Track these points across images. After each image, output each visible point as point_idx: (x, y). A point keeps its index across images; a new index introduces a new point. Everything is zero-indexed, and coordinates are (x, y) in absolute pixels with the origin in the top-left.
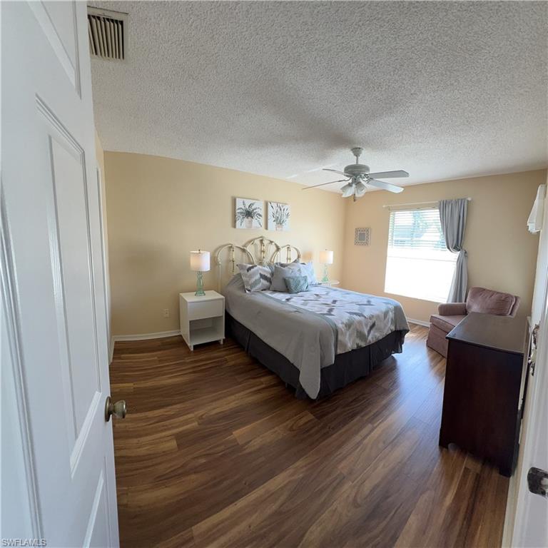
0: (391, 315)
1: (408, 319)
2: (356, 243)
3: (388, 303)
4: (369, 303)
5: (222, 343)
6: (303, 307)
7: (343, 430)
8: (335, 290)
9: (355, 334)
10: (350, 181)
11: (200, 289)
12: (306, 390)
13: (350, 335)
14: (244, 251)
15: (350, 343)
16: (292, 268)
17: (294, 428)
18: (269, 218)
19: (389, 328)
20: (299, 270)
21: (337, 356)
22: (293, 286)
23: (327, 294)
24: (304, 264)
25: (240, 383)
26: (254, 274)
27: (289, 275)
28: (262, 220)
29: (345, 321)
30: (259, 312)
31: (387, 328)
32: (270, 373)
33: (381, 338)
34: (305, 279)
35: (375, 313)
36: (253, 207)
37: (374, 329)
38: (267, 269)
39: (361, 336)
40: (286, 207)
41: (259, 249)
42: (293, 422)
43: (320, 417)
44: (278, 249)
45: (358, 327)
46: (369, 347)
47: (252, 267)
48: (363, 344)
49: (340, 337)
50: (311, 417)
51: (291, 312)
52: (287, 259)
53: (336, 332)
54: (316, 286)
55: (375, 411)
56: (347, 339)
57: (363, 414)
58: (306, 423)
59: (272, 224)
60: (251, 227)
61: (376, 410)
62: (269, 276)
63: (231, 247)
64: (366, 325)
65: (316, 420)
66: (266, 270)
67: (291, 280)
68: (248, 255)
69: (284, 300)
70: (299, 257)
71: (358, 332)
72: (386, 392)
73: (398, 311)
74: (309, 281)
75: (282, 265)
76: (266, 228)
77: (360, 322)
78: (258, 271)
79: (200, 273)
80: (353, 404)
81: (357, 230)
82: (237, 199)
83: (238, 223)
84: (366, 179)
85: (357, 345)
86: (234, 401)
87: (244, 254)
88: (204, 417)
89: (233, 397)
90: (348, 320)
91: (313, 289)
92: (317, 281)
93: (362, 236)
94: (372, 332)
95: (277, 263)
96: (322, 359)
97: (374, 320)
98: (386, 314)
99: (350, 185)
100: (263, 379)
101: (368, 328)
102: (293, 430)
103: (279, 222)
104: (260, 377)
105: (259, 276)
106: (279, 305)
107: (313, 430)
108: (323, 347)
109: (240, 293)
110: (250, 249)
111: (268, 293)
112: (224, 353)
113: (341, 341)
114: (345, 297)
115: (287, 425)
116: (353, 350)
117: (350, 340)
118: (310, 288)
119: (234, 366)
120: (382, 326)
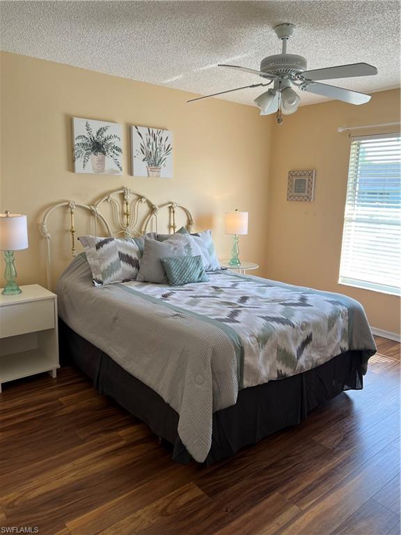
0: (342, 322)
1: (373, 331)
2: (290, 198)
3: (338, 303)
4: (303, 302)
5: (54, 375)
6: (189, 308)
7: (250, 514)
8: (249, 280)
9: (275, 355)
10: (272, 86)
11: (9, 284)
12: (188, 448)
13: (266, 356)
14: (91, 213)
15: (265, 369)
16: (176, 241)
17: (169, 510)
18: (135, 153)
19: (336, 345)
20: (188, 246)
21: (243, 392)
22: (175, 274)
23: (233, 286)
24: (196, 235)
25: (83, 441)
26: (109, 253)
27: (170, 255)
28: (122, 158)
29: (257, 332)
30: (115, 319)
31: (334, 346)
32: (135, 421)
33: (322, 362)
34: (198, 260)
35: (313, 318)
36: (105, 135)
37: (309, 347)
38: (132, 244)
39: (285, 357)
40: (164, 135)
41: (119, 209)
42: (168, 501)
43: (212, 493)
44: (152, 209)
45: (279, 343)
46: (301, 377)
47: (106, 242)
48: (289, 372)
49: (247, 359)
50: (198, 492)
51: (167, 316)
52: (170, 227)
53: (241, 352)
54: (217, 272)
55: (306, 484)
56: (260, 361)
57: (285, 488)
58: (190, 502)
59: (140, 166)
60: (103, 170)
61: (309, 483)
62: (134, 256)
63: (67, 206)
64: (295, 339)
65: (206, 497)
66: (131, 248)
67: (173, 264)
68: (100, 220)
69: (159, 297)
70: (189, 222)
71: (279, 350)
72: (329, 454)
73: (355, 316)
74: (205, 263)
75: (159, 238)
76: (131, 172)
77: (284, 335)
78: (115, 247)
79: (9, 253)
80: (270, 471)
81: (292, 174)
82: (76, 120)
83: (79, 163)
84: (299, 82)
85: (279, 372)
86: (70, 471)
87: (92, 217)
88: (16, 503)
89: (68, 466)
90: (263, 330)
91: (211, 277)
92: (218, 265)
93: (301, 185)
94: (305, 351)
95: (149, 235)
96: (216, 395)
97: (310, 330)
98: (332, 320)
99: (271, 93)
100: (121, 433)
101: (299, 344)
102: (168, 515)
103: (154, 162)
104: (117, 429)
105: (117, 256)
106: (148, 306)
107: (200, 514)
108: (218, 375)
109: (84, 287)
110: (102, 209)
111: (133, 286)
112: (57, 393)
113: (249, 366)
114: (264, 292)
115: (157, 506)
116: (270, 381)
117: (265, 363)
118: (205, 276)
119: (74, 413)
120: (324, 341)
